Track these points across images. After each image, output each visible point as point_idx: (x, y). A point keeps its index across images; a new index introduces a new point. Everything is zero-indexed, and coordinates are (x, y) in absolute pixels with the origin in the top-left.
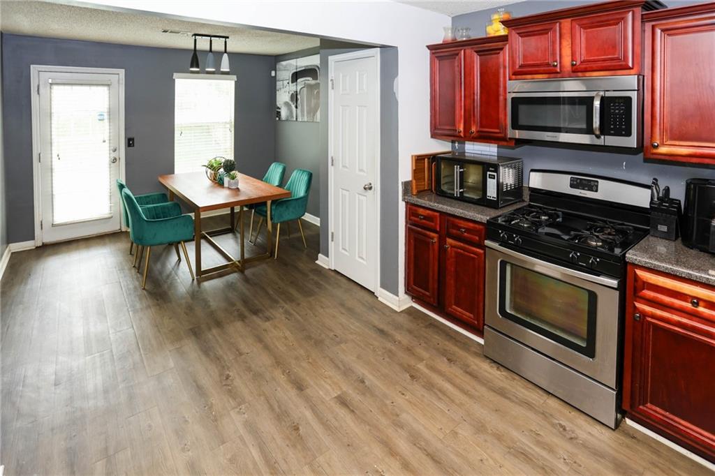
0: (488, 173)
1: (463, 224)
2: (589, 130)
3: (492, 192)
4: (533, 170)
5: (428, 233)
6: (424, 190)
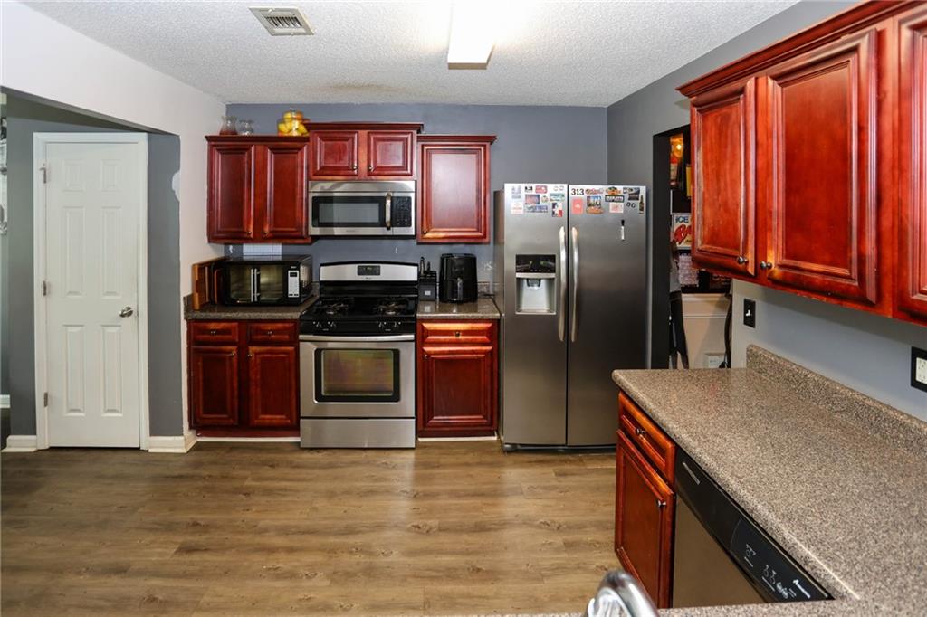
0: (289, 272)
1: (270, 327)
2: (382, 223)
3: (294, 289)
4: (323, 265)
5: (223, 348)
6: (207, 303)
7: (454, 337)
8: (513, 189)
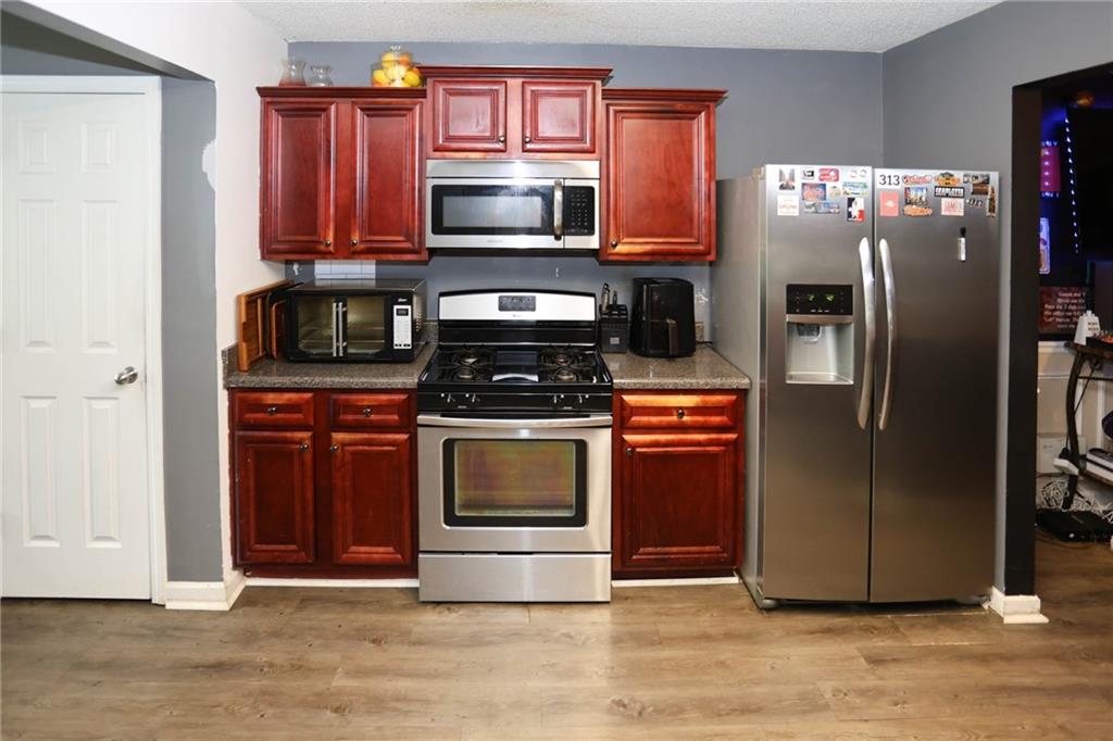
0: (396, 307)
1: (367, 399)
2: (546, 228)
3: (402, 335)
4: (443, 294)
5: (289, 434)
6: (260, 358)
7: (675, 418)
8: (781, 173)
